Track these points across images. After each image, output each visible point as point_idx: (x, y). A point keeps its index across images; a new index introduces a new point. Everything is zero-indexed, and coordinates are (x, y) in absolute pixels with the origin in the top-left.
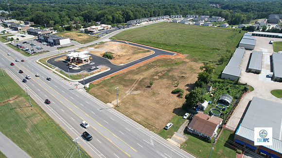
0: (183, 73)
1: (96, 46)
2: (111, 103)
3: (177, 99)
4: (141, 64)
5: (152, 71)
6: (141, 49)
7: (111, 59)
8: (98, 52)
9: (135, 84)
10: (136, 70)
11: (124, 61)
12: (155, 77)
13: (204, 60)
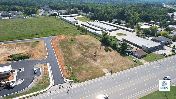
2: (105, 73)
3: (112, 52)
7: (29, 58)
11: (42, 54)
12: (84, 50)
13: (76, 34)
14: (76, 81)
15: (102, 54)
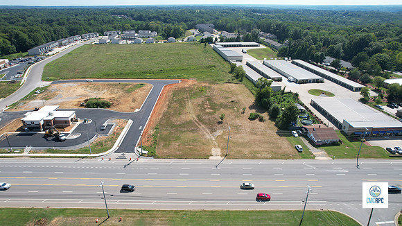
0: (226, 98)
1: (40, 96)
2: (211, 155)
5: (190, 105)
6: (127, 85)
7: (109, 107)
9: (200, 125)
10: (172, 111)
11: (133, 105)
12: (207, 111)
13: (220, 80)
14: (152, 155)
15: (238, 122)
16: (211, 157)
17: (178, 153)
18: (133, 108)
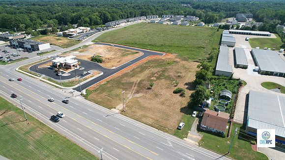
0: (178, 72)
1: (80, 50)
2: (115, 108)
3: (180, 98)
4: (134, 66)
5: (147, 72)
6: (128, 51)
7: (101, 62)
8: (84, 56)
9: (135, 87)
10: (131, 73)
12: (152, 78)
13: (193, 59)
15: (163, 92)
16: (113, 109)
17: (99, 100)
18: (113, 66)
